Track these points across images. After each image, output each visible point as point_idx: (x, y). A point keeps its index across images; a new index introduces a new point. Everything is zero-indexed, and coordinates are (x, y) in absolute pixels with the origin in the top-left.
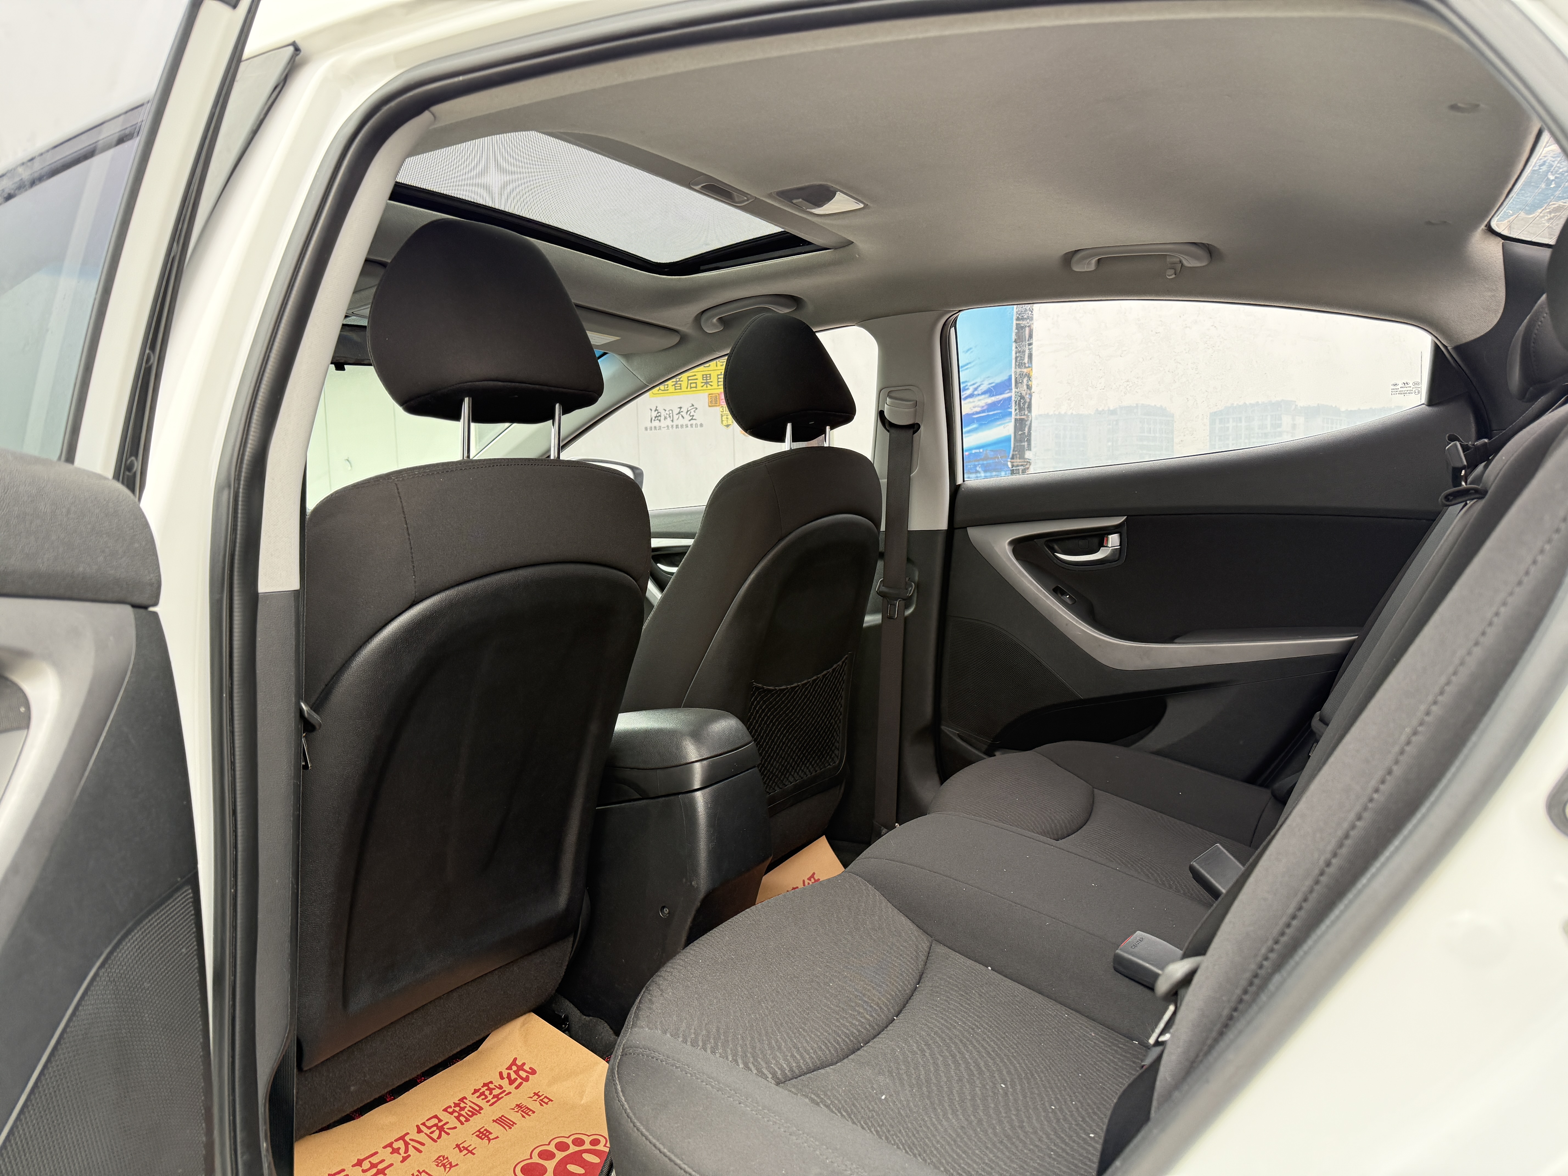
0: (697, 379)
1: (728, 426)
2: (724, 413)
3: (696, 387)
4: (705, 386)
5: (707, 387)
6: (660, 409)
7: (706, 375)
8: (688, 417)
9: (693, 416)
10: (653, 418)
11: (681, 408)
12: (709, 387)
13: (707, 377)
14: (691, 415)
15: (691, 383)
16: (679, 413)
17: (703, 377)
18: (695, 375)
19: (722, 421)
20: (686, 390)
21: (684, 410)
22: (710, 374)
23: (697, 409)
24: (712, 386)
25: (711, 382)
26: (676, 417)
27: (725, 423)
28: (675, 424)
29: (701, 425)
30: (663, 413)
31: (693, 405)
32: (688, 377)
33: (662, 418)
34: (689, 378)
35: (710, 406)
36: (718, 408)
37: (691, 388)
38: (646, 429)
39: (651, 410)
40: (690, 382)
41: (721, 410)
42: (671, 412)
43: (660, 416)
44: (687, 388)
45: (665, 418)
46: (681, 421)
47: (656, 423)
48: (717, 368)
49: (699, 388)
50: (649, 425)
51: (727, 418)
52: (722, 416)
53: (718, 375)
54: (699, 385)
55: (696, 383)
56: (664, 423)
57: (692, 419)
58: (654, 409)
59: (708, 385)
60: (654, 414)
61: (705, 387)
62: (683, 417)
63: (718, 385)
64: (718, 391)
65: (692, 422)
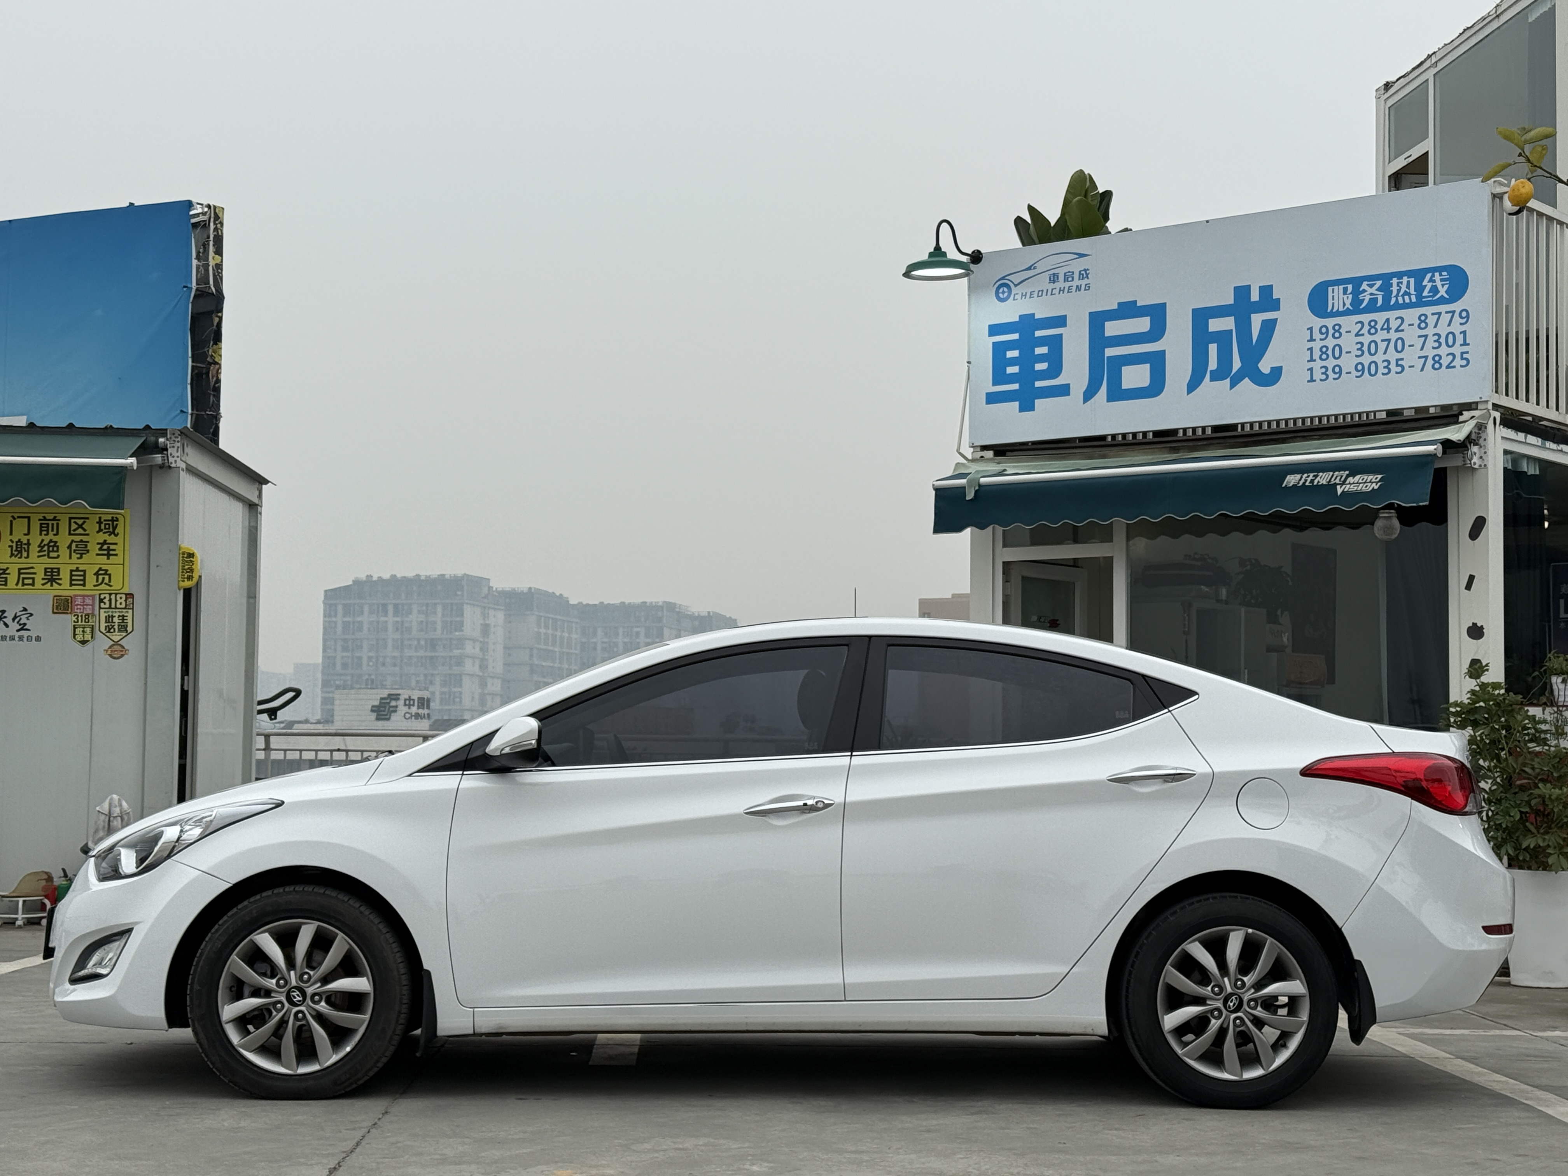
0: (35, 573)
1: (83, 642)
2: (80, 623)
3: (33, 584)
4: (49, 584)
5: (52, 585)
7: (52, 569)
8: (16, 626)
9: (25, 624)
11: (3, 612)
12: (55, 586)
13: (52, 572)
14: (21, 622)
15: (24, 579)
17: (46, 572)
18: (32, 568)
19: (75, 635)
20: (16, 587)
21: (10, 615)
22: (59, 569)
23: (31, 615)
24: (60, 584)
25: (60, 579)
27: (79, 638)
29: (38, 639)
31: (25, 609)
32: (20, 569)
34: (22, 571)
35: (54, 613)
36: (69, 615)
37: (23, 584)
40: (22, 576)
41: (74, 619)
44: (17, 584)
46: (3, 631)
48: (70, 561)
49: (38, 585)
51: (83, 631)
52: (75, 628)
53: (72, 571)
54: (39, 582)
55: (33, 579)
57: (21, 629)
59: (54, 583)
61: (48, 586)
62: (6, 625)
63: (71, 585)
64: (71, 593)
65: (22, 633)
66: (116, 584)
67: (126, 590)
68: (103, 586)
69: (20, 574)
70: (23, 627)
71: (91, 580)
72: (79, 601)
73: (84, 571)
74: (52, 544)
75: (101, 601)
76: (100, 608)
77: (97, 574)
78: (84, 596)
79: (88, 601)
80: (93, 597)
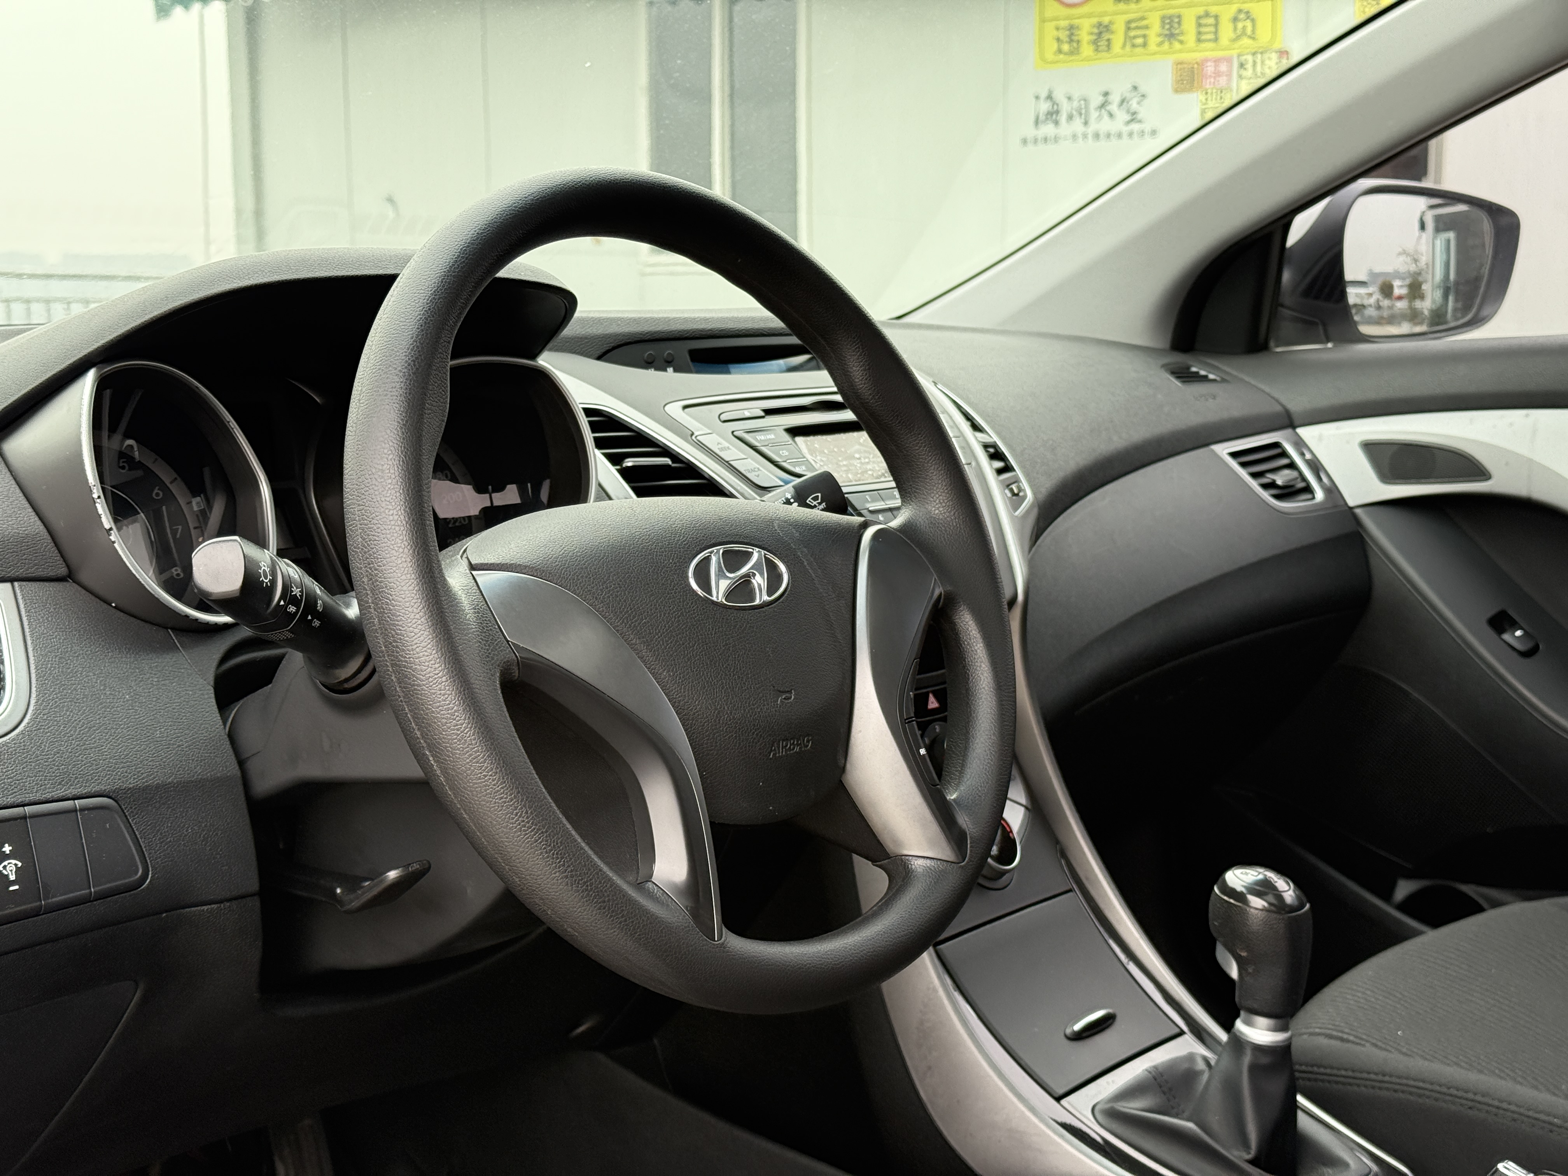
0: (1148, 27)
3: (1145, 45)
4: (1168, 43)
5: (1171, 45)
6: (1059, 96)
7: (1171, 16)
8: (1122, 116)
9: (1136, 113)
10: (1042, 117)
11: (1106, 94)
12: (1177, 46)
13: (1171, 22)
14: (1131, 110)
15: (1133, 37)
16: (1103, 106)
17: (1162, 23)
18: (1144, 18)
20: (1122, 52)
21: (1115, 98)
22: (1179, 17)
23: (1144, 96)
24: (1181, 42)
25: (1183, 33)
26: (1094, 115)
28: (1091, 130)
29: (1153, 134)
30: (1065, 107)
31: (1135, 88)
32: (1127, 23)
33: (1063, 118)
34: (1131, 25)
35: (1176, 91)
36: (1195, 94)
37: (1134, 46)
38: (1025, 141)
39: (1037, 98)
40: (1131, 33)
41: (1203, 98)
42: (1082, 102)
43: (1057, 112)
44: (1124, 47)
45: (1070, 117)
46: (1105, 125)
47: (1048, 129)
49: (1152, 47)
50: (1030, 131)
53: (1199, 18)
54: (1153, 40)
55: (1144, 36)
56: (1065, 129)
57: (1132, 120)
58: (1043, 95)
59: (1175, 42)
60: (1045, 107)
61: (1166, 45)
62: (1111, 115)
63: (1199, 40)
64: (1198, 56)
65: (1135, 127)
66: (1264, 34)
67: (1277, 45)
68: (1246, 41)
69: (1128, 29)
70: (1134, 117)
71: (1226, 31)
72: (1210, 68)
73: (1216, 17)
75: (1242, 65)
76: (1240, 77)
77: (1235, 20)
78: (1217, 61)
79: (1223, 68)
80: (1229, 60)
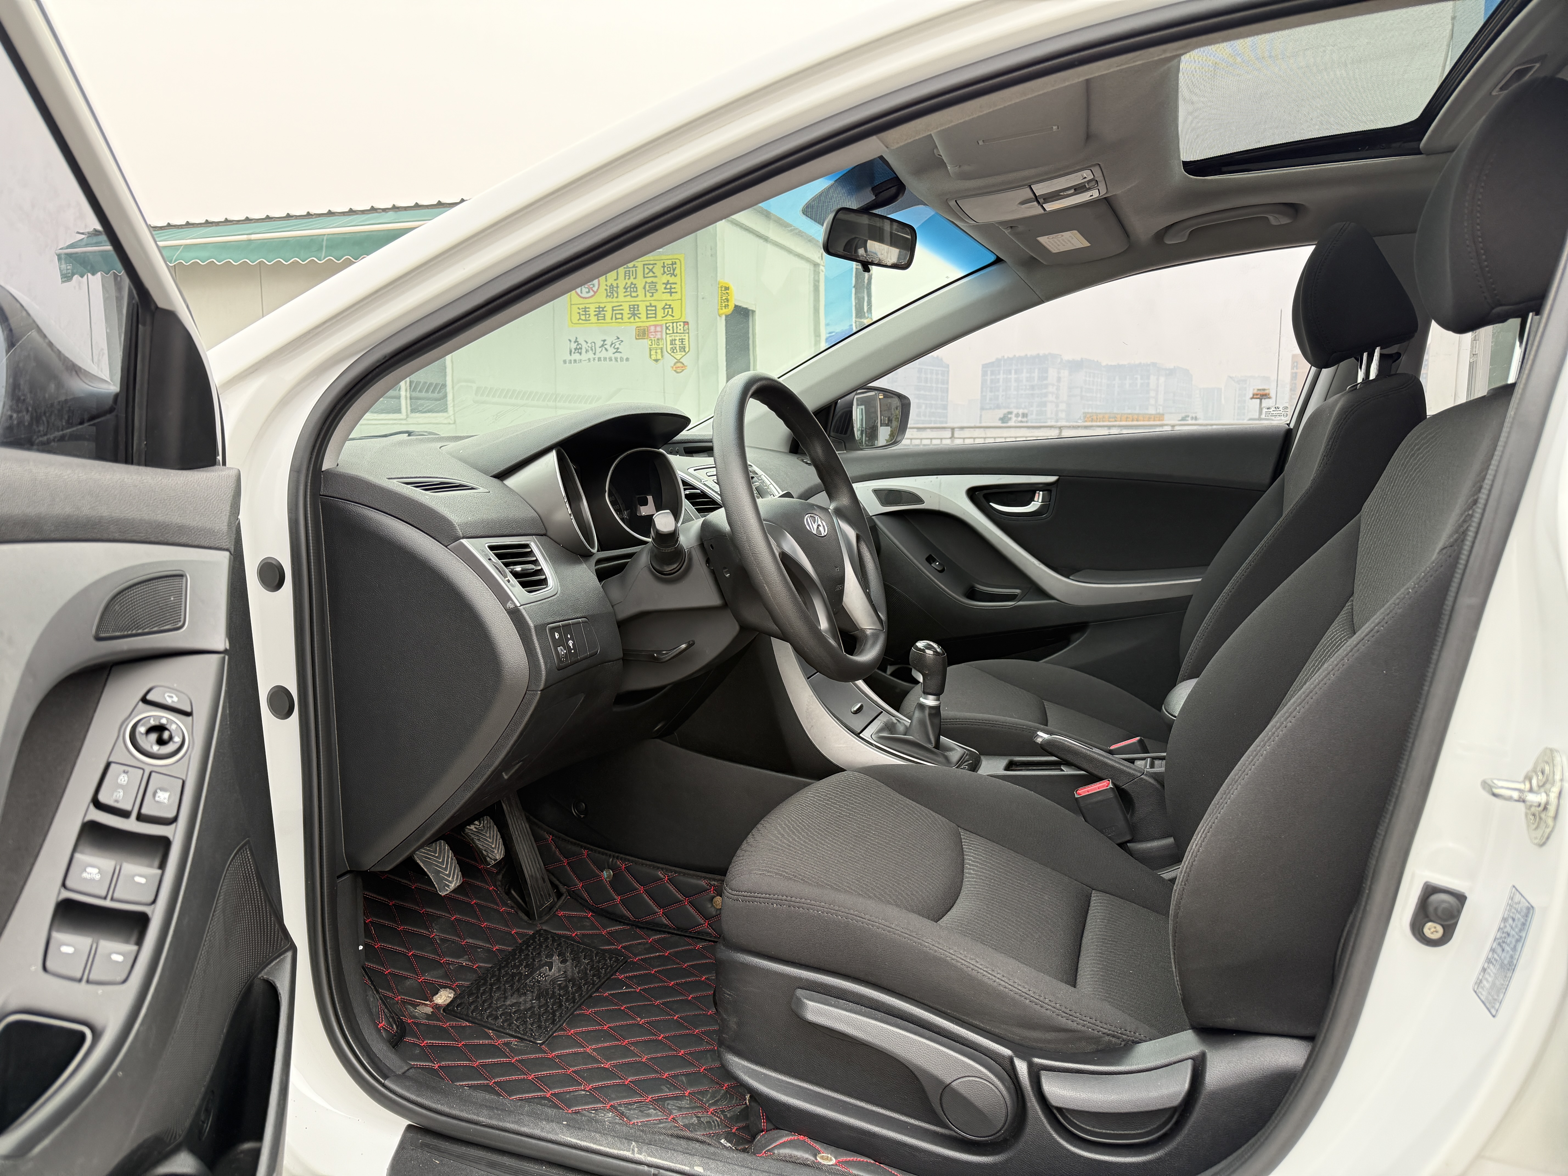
0: (622, 310)
1: (656, 360)
2: (653, 346)
3: (622, 318)
4: (633, 317)
5: (634, 319)
6: (581, 341)
7: (634, 305)
8: (613, 350)
9: (618, 348)
10: (573, 351)
11: (604, 341)
13: (634, 308)
14: (616, 347)
15: (616, 314)
16: (603, 346)
17: (630, 308)
18: (621, 305)
19: (650, 355)
20: (611, 321)
21: (608, 342)
22: (638, 305)
23: (622, 341)
24: (639, 318)
25: (640, 314)
26: (598, 350)
27: (653, 357)
28: (597, 356)
29: (627, 359)
30: (584, 345)
31: (618, 338)
32: (613, 307)
33: (584, 351)
34: (615, 308)
35: (636, 339)
36: (646, 340)
37: (616, 319)
38: (565, 362)
39: (570, 341)
40: (614, 312)
41: (650, 343)
42: (593, 344)
43: (581, 348)
44: (612, 319)
45: (587, 351)
46: (604, 354)
47: (576, 356)
48: (645, 299)
49: (626, 319)
50: (568, 357)
51: (656, 352)
52: (650, 350)
53: (647, 307)
54: (626, 316)
55: (622, 314)
56: (584, 356)
57: (616, 352)
58: (573, 340)
59: (636, 318)
60: (574, 346)
61: (632, 320)
62: (606, 350)
63: (647, 318)
64: (648, 324)
65: (617, 355)
66: (677, 314)
67: (683, 319)
68: (669, 318)
69: (613, 310)
70: (617, 351)
71: (660, 313)
72: (652, 329)
73: (655, 306)
74: (633, 286)
75: (667, 328)
76: (667, 334)
77: (664, 308)
78: (656, 326)
79: (659, 329)
80: (661, 326)
